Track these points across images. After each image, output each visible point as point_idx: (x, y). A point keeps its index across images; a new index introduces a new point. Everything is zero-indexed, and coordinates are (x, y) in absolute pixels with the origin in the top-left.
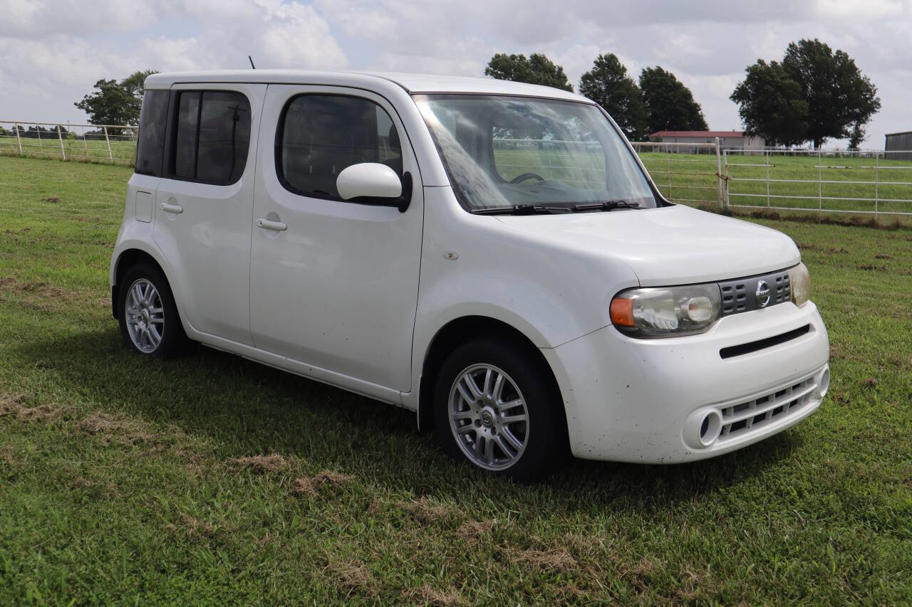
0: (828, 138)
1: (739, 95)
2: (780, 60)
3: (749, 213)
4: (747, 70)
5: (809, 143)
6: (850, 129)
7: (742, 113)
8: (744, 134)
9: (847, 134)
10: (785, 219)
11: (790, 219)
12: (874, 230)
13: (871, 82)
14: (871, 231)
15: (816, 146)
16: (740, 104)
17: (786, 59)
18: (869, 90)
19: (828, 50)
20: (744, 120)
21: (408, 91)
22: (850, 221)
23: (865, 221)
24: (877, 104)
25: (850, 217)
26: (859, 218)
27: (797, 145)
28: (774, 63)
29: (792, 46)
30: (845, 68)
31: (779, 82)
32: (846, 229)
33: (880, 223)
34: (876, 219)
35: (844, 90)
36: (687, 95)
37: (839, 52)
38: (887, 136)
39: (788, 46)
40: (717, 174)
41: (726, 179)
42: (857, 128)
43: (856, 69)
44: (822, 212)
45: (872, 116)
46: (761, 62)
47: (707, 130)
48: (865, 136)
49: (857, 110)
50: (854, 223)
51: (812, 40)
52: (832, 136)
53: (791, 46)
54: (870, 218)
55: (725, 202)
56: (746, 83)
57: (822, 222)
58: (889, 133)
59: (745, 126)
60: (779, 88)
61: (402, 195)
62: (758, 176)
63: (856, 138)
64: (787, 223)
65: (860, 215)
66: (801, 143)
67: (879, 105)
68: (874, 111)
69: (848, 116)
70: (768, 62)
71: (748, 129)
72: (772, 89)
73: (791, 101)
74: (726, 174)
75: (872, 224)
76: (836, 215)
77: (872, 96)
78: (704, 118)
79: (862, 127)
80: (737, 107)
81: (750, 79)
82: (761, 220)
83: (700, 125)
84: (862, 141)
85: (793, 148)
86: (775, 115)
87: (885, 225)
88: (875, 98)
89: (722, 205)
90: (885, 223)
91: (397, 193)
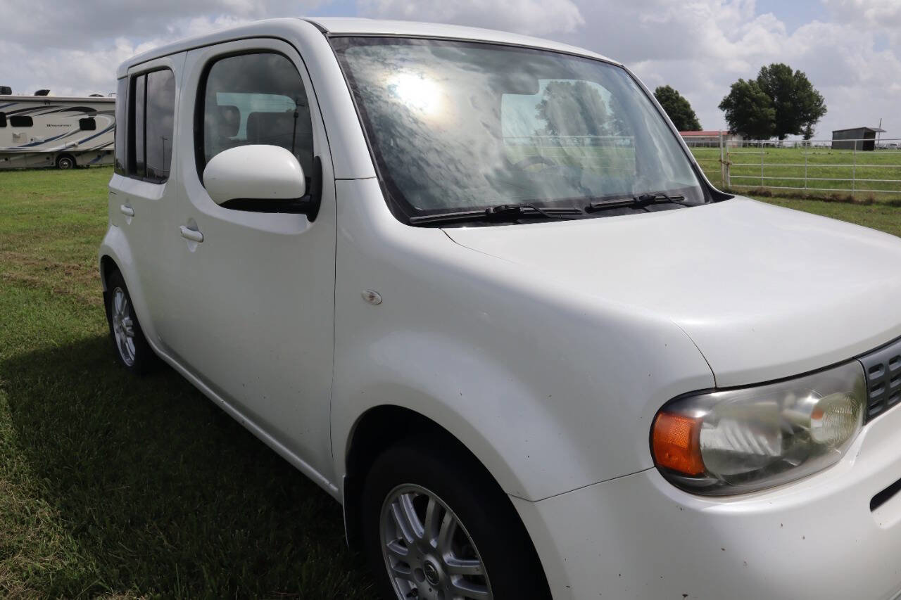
0: (789, 135)
1: (725, 105)
2: (755, 78)
3: (746, 191)
4: (732, 87)
5: (775, 138)
6: (804, 128)
7: (727, 118)
8: (729, 132)
9: (802, 132)
10: (776, 196)
11: (780, 196)
12: (852, 205)
13: (820, 94)
14: (849, 206)
15: (780, 140)
16: (726, 111)
17: (759, 78)
18: (819, 100)
19: (789, 71)
20: (728, 123)
21: (324, 32)
22: (830, 198)
23: (843, 198)
24: (824, 110)
25: (830, 194)
26: (839, 195)
27: (766, 139)
28: (751, 82)
29: (764, 69)
30: (802, 83)
31: (754, 95)
32: (828, 204)
33: (856, 199)
34: (853, 195)
36: (687, 105)
37: (798, 72)
38: (834, 132)
39: (760, 69)
40: (721, 161)
41: (728, 164)
42: (809, 128)
43: (809, 84)
44: (807, 190)
45: (820, 118)
46: (741, 80)
47: (701, 130)
48: (815, 133)
49: (810, 114)
50: (835, 199)
51: (779, 64)
52: (791, 133)
53: (762, 69)
54: (848, 195)
55: (726, 183)
56: (730, 96)
57: (808, 198)
58: (834, 130)
59: (729, 127)
60: (754, 100)
61: (307, 193)
62: (744, 162)
63: (808, 135)
64: (778, 199)
65: (838, 193)
66: (769, 138)
67: (826, 110)
68: (822, 115)
69: (801, 118)
70: (746, 81)
71: (731, 129)
72: (749, 100)
73: (763, 109)
74: (728, 161)
75: (849, 200)
76: (818, 193)
77: (821, 104)
78: (699, 121)
79: (812, 126)
80: (722, 114)
81: (733, 93)
82: (756, 197)
83: (695, 127)
84: (812, 136)
85: (764, 142)
86: (751, 119)
87: (860, 200)
88: (822, 105)
89: (724, 185)
90: (860, 198)
91: (299, 192)
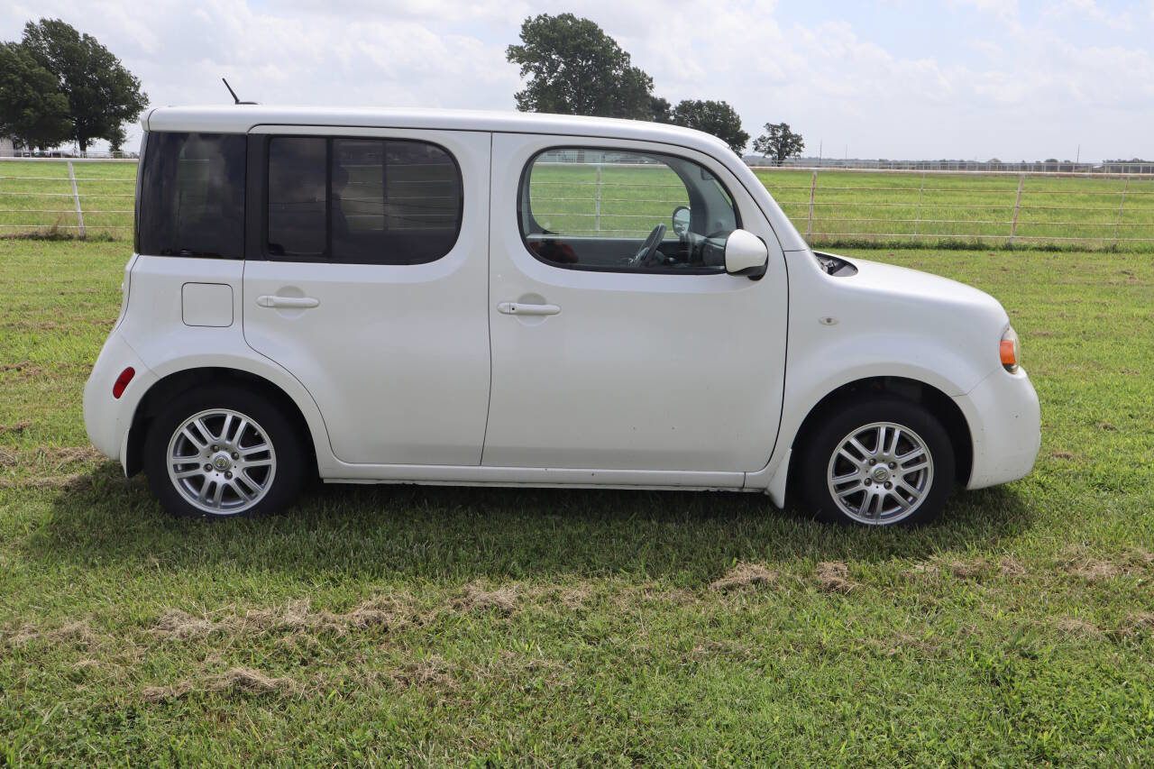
0: (95, 139)
2: (18, 41)
5: (73, 145)
15: (83, 148)
17: (28, 43)
18: (133, 84)
19: (74, 33)
24: (144, 100)
27: (53, 147)
29: (30, 26)
30: (98, 55)
31: (26, 70)
35: (104, 82)
37: (87, 36)
39: (25, 27)
43: (112, 58)
48: (127, 137)
49: (124, 107)
51: (55, 20)
52: (99, 136)
53: (28, 25)
60: (26, 78)
63: (118, 140)
66: (57, 145)
67: (147, 100)
69: (114, 113)
72: (18, 79)
73: (45, 95)
77: (137, 90)
84: (124, 142)
85: (50, 150)
86: (28, 111)
88: (140, 92)
